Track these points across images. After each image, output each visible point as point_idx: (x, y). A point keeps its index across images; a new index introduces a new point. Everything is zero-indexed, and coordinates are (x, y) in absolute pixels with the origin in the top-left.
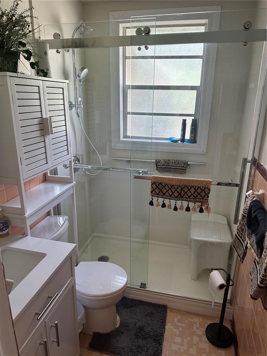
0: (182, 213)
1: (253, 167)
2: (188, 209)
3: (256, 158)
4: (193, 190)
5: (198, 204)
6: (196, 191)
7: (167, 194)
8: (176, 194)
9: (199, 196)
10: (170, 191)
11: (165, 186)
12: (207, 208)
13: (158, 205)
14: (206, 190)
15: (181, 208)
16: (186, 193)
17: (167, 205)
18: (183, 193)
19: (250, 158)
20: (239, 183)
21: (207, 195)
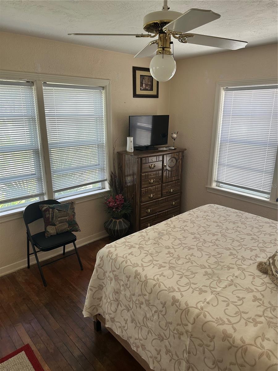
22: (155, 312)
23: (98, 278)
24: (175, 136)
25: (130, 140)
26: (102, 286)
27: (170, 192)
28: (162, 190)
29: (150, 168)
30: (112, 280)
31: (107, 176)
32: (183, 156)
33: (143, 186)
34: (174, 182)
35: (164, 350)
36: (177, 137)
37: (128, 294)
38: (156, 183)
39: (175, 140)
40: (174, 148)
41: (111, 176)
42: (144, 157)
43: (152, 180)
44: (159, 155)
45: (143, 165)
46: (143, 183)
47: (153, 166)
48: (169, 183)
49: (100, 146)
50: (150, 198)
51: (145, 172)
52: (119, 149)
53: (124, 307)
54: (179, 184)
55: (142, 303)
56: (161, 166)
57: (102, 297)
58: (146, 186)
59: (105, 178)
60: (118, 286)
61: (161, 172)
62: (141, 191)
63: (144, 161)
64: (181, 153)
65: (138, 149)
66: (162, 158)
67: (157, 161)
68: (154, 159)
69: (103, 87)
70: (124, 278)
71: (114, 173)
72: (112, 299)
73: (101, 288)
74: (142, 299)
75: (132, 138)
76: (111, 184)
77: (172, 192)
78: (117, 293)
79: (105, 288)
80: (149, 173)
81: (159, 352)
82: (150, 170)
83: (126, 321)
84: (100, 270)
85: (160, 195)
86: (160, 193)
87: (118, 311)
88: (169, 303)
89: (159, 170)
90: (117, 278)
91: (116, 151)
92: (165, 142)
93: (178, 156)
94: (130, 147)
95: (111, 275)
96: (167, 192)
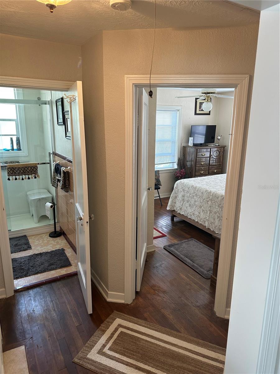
0: (26, 181)
1: (54, 155)
2: (29, 178)
3: (54, 151)
4: (30, 168)
5: (33, 175)
6: (31, 168)
7: (17, 173)
8: (22, 171)
9: (33, 171)
10: (18, 171)
11: (15, 168)
12: (38, 176)
13: (13, 179)
14: (36, 168)
15: (25, 178)
16: (26, 171)
17: (18, 178)
18: (25, 171)
19: (51, 152)
20: (49, 162)
21: (37, 169)
22: (199, 197)
23: (175, 193)
24: (219, 138)
25: (191, 139)
26: (176, 196)
27: (214, 172)
28: (209, 170)
29: (202, 155)
30: (181, 192)
31: (176, 160)
32: (224, 150)
33: (197, 166)
34: (217, 166)
35: (202, 211)
36: (220, 139)
37: (188, 195)
38: (206, 165)
39: (219, 140)
40: (218, 145)
41: (179, 160)
42: (198, 149)
43: (203, 163)
44: (208, 148)
45: (198, 153)
46: (197, 164)
47: (204, 154)
48: (214, 166)
49: (173, 142)
50: (201, 173)
51: (198, 158)
52: (184, 145)
53: (186, 202)
54: (221, 167)
55: (194, 196)
56: (209, 155)
57: (176, 202)
58: (199, 166)
59: (175, 161)
60: (184, 194)
61: (209, 158)
62: (196, 168)
63: (198, 151)
64: (222, 148)
65: (195, 145)
66: (210, 150)
67: (206, 152)
68: (205, 150)
69: (178, 110)
70: (187, 189)
71: (180, 158)
72: (181, 200)
73: (176, 197)
74: (194, 194)
75: (192, 138)
76: (178, 165)
77: (215, 172)
78: (184, 196)
79: (178, 197)
80: (201, 159)
81: (199, 213)
82: (202, 156)
83: (187, 207)
84: (176, 189)
85: (208, 173)
86: (208, 171)
87: (184, 204)
88: (204, 192)
89: (208, 157)
90: (184, 190)
91: (182, 146)
92: (213, 142)
93: (221, 150)
94: (191, 144)
95: (182, 190)
96: (212, 172)
